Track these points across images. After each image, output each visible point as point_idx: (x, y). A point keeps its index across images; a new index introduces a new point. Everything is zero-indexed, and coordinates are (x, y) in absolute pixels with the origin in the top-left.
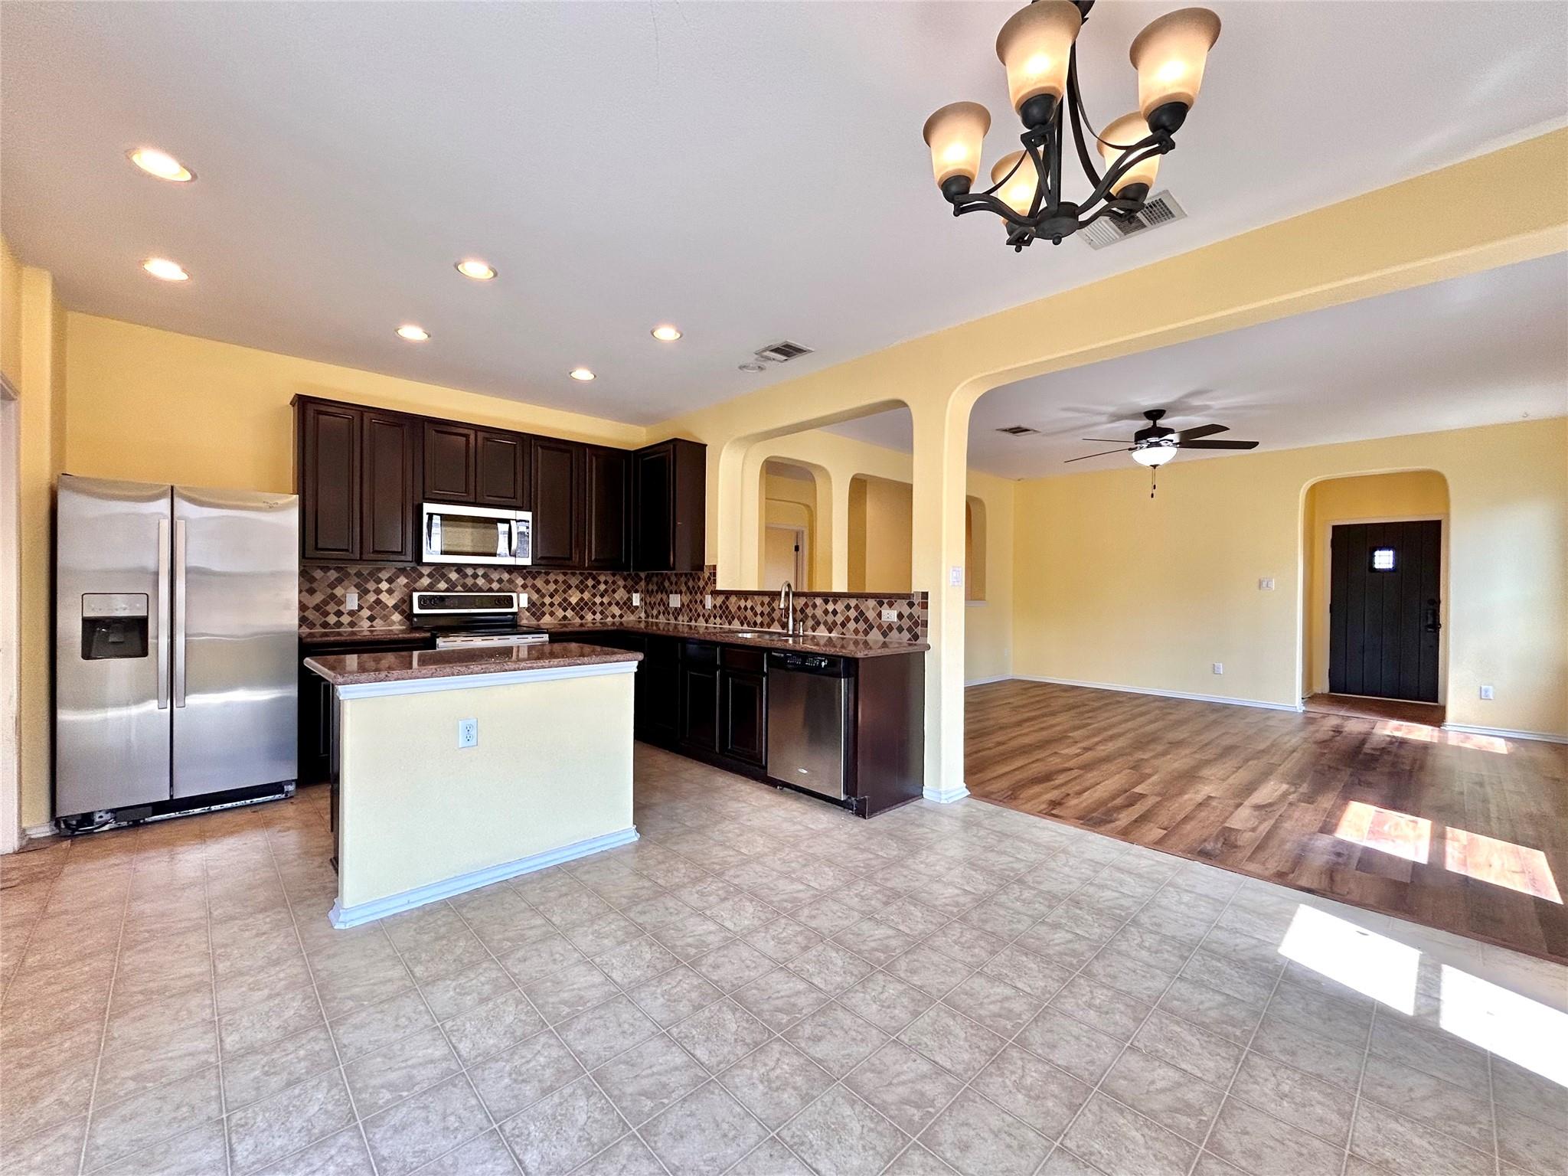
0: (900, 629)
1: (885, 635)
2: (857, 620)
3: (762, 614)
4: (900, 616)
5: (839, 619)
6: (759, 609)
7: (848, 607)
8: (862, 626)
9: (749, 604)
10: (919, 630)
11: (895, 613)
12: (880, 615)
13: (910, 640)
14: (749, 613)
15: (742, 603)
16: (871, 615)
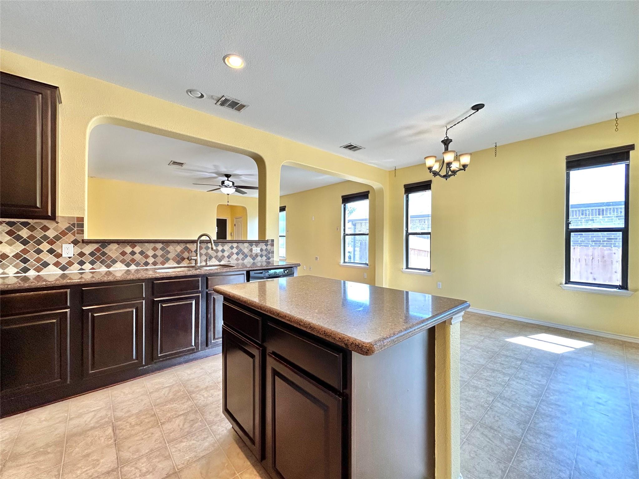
0: (261, 256)
1: (254, 259)
2: (237, 254)
3: (155, 256)
4: (261, 250)
5: (226, 254)
6: (150, 253)
7: (232, 248)
8: (241, 256)
9: (137, 249)
10: (270, 255)
11: (259, 249)
12: (251, 250)
13: (266, 260)
14: (137, 257)
15: (128, 249)
16: (246, 251)
